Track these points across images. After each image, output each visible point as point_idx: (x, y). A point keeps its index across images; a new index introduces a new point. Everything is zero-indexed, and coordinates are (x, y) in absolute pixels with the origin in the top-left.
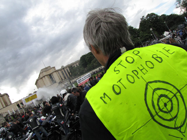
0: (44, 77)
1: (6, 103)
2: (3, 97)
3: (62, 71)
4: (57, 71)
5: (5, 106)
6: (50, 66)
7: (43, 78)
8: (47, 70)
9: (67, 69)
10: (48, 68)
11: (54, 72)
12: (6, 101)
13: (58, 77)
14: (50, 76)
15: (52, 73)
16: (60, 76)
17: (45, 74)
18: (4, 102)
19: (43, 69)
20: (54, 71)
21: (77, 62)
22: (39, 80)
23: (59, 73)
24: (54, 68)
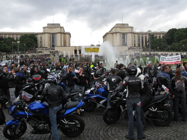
0: (116, 33)
1: (65, 42)
2: (65, 35)
3: (139, 36)
4: (134, 33)
5: (63, 45)
6: (128, 24)
7: (114, 34)
8: (123, 26)
9: (146, 36)
10: (125, 26)
11: (130, 33)
12: (66, 41)
13: (132, 40)
14: (124, 35)
15: (127, 33)
16: (135, 41)
17: (118, 30)
18: (64, 40)
19: (119, 24)
20: (131, 31)
21: (161, 33)
22: (109, 34)
23: (134, 37)
24: (132, 28)
